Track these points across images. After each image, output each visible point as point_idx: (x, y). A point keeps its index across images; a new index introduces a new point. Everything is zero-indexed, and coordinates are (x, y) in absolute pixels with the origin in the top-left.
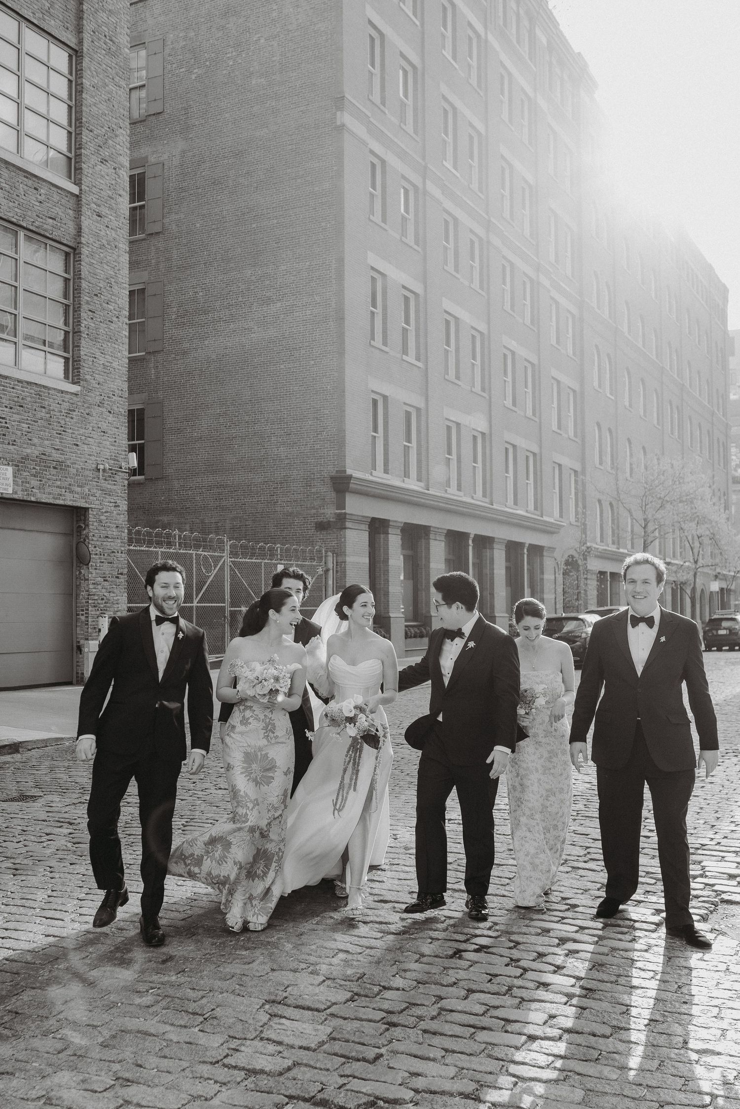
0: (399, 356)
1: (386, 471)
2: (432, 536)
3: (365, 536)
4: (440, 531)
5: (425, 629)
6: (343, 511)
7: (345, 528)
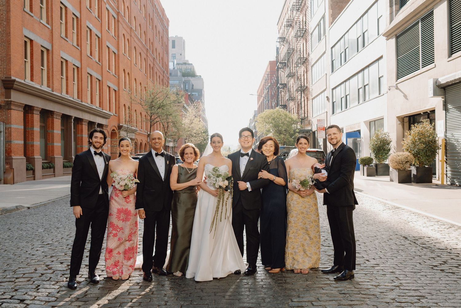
0: (38, 20)
1: (32, 80)
2: (55, 116)
3: (21, 114)
4: (58, 114)
5: (52, 164)
6: (10, 100)
7: (11, 109)
